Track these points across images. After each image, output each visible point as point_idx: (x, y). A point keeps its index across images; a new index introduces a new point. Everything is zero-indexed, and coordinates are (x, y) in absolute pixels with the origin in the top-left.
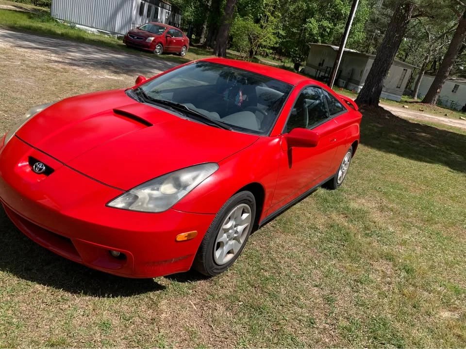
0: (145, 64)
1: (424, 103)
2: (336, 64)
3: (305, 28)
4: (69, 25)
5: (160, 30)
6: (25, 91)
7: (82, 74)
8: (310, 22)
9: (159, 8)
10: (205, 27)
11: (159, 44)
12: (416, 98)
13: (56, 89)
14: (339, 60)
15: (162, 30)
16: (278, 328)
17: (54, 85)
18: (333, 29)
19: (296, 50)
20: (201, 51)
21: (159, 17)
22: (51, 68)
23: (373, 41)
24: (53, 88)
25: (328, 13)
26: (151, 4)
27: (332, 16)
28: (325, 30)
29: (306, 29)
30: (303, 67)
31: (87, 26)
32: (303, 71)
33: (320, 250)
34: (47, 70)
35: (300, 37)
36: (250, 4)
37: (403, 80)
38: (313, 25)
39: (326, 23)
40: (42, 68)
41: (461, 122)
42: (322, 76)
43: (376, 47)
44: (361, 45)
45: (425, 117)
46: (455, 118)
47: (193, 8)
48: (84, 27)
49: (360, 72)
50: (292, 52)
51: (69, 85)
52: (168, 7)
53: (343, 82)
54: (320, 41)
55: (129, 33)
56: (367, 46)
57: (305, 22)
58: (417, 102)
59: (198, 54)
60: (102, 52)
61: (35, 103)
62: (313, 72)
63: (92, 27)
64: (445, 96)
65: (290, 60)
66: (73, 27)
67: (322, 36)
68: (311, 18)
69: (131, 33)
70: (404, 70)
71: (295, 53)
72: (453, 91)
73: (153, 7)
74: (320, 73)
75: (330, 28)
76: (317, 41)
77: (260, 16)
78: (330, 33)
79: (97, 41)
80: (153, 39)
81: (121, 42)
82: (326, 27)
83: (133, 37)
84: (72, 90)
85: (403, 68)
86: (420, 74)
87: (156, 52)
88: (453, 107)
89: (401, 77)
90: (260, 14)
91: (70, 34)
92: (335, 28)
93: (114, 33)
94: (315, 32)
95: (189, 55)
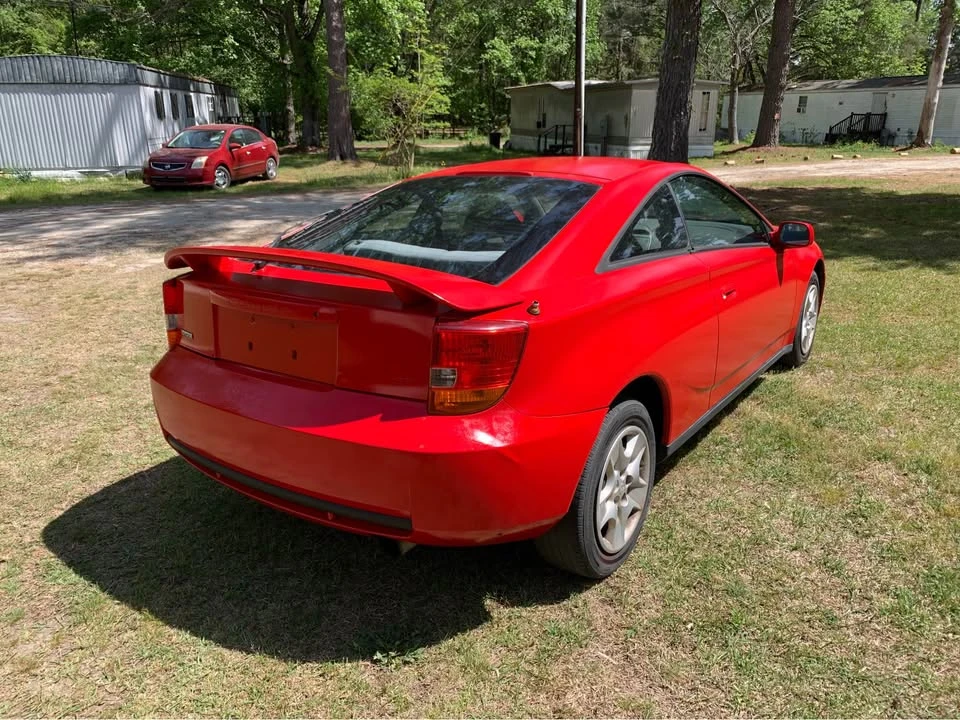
0: (211, 216)
1: (757, 146)
2: (577, 116)
3: (486, 60)
4: (15, 176)
5: (212, 139)
6: (17, 339)
7: (101, 271)
8: (494, 48)
9: (192, 94)
10: (291, 108)
11: (221, 167)
12: (737, 141)
13: (72, 315)
14: (580, 107)
15: (218, 138)
16: (781, 648)
17: (64, 308)
18: (540, 49)
19: (483, 109)
20: (301, 158)
21: (196, 114)
22: (32, 275)
23: (623, 54)
24: (66, 316)
25: (523, 21)
26: (174, 92)
27: (532, 25)
28: (525, 55)
29: (488, 63)
30: (508, 138)
31: (54, 169)
32: (510, 146)
33: (759, 481)
34: (28, 283)
35: (480, 80)
36: (368, 41)
37: (707, 113)
38: (500, 51)
39: (523, 42)
40: (15, 281)
41: (837, 164)
42: (551, 147)
43: (630, 63)
44: (602, 67)
45: (773, 172)
46: (823, 159)
47: (255, 77)
48: (48, 172)
49: (623, 120)
50: (474, 114)
51: (93, 300)
52: (207, 87)
53: (596, 148)
54: (523, 79)
55: (150, 161)
56: (613, 66)
57: (484, 50)
58: (744, 149)
59: (298, 166)
60: (111, 214)
61: (50, 356)
62: (530, 142)
63: (67, 168)
64: (788, 122)
65: (476, 129)
66: (25, 179)
67: (523, 67)
68: (493, 39)
69: (155, 161)
70: (704, 93)
71: (480, 116)
72: (799, 110)
73: (180, 95)
74: (546, 142)
75: (535, 49)
76: (516, 81)
77: (396, 59)
78: (538, 60)
79: (88, 193)
80: (203, 159)
81: (139, 183)
82: (526, 48)
83: (162, 166)
84: (104, 308)
85: (701, 92)
86: (732, 93)
87: (218, 185)
88: (809, 140)
89: (702, 109)
90: (394, 55)
91: (26, 195)
92: (545, 46)
93: (116, 169)
94: (508, 63)
95: (283, 174)
